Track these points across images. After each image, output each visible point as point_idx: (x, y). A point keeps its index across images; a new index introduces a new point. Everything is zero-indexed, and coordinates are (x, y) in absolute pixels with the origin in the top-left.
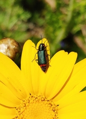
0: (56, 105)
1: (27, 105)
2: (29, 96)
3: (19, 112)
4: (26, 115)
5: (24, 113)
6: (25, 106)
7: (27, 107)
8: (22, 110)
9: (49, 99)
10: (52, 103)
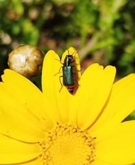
0: (93, 137)
1: (53, 139)
2: (56, 125)
3: (44, 148)
4: (53, 152)
5: (50, 150)
6: (51, 140)
7: (54, 142)
8: (47, 146)
9: (82, 129)
10: (87, 136)
